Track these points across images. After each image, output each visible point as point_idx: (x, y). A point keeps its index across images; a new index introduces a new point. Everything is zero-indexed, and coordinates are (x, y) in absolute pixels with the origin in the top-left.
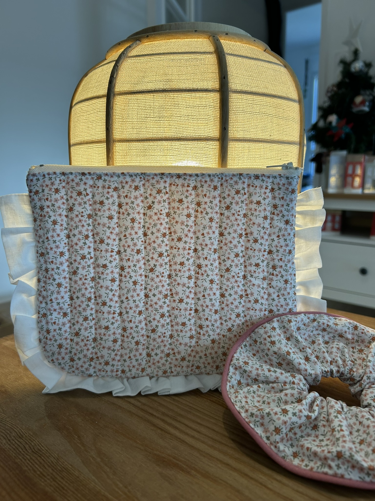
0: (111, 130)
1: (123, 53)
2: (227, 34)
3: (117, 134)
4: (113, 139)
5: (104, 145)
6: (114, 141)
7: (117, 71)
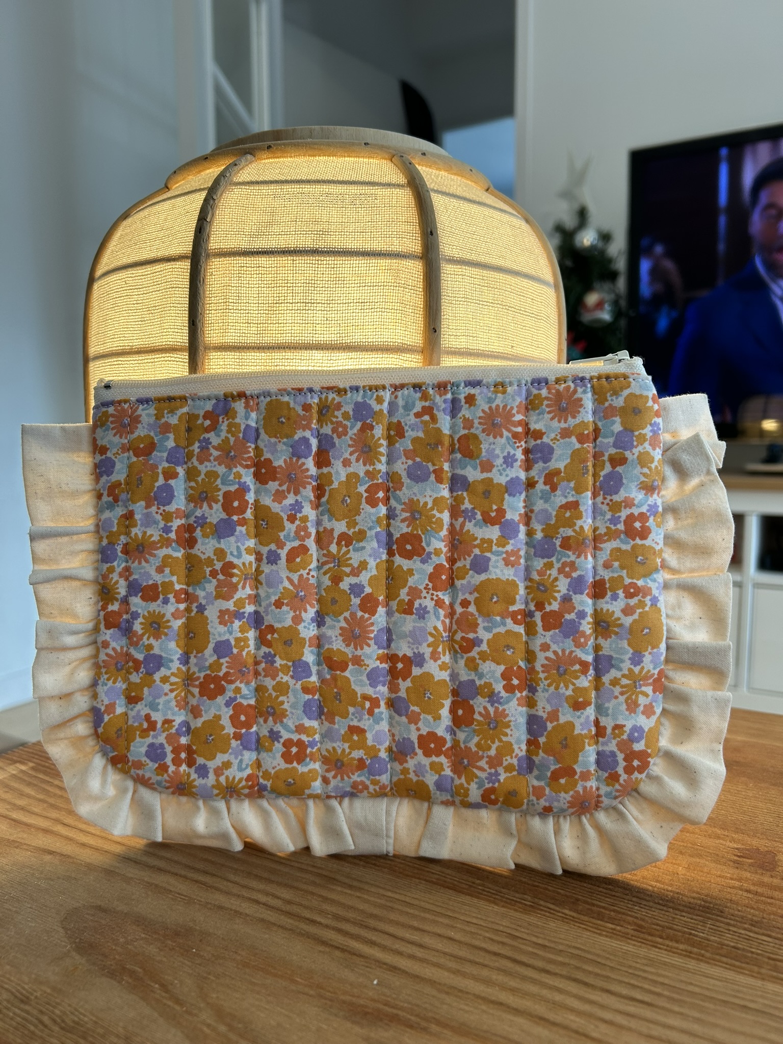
0: (199, 325)
1: (222, 175)
2: (424, 154)
3: (212, 334)
4: (205, 344)
5: (185, 355)
6: (208, 348)
7: (212, 209)
